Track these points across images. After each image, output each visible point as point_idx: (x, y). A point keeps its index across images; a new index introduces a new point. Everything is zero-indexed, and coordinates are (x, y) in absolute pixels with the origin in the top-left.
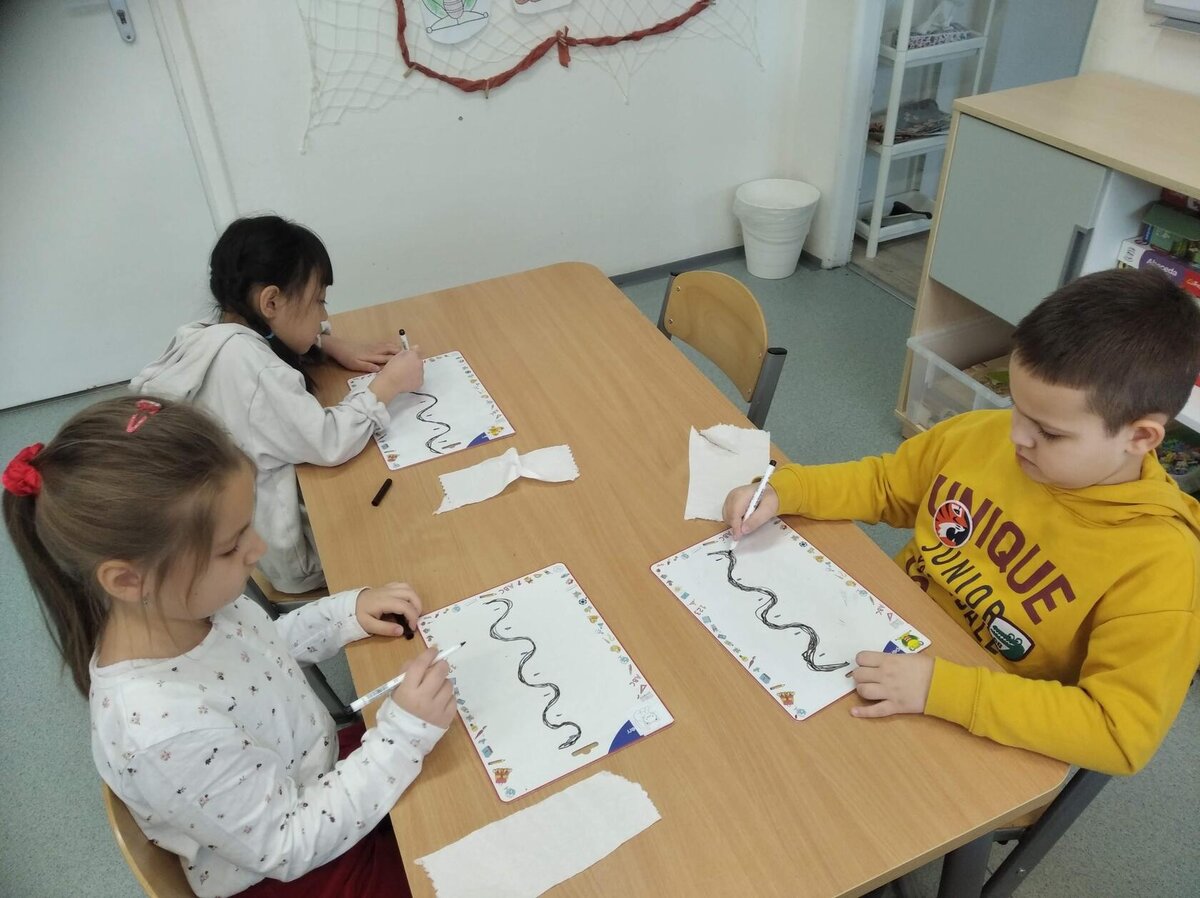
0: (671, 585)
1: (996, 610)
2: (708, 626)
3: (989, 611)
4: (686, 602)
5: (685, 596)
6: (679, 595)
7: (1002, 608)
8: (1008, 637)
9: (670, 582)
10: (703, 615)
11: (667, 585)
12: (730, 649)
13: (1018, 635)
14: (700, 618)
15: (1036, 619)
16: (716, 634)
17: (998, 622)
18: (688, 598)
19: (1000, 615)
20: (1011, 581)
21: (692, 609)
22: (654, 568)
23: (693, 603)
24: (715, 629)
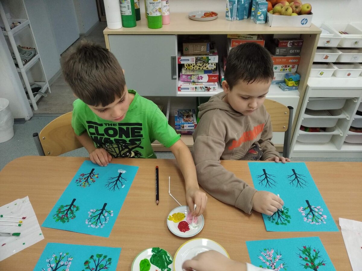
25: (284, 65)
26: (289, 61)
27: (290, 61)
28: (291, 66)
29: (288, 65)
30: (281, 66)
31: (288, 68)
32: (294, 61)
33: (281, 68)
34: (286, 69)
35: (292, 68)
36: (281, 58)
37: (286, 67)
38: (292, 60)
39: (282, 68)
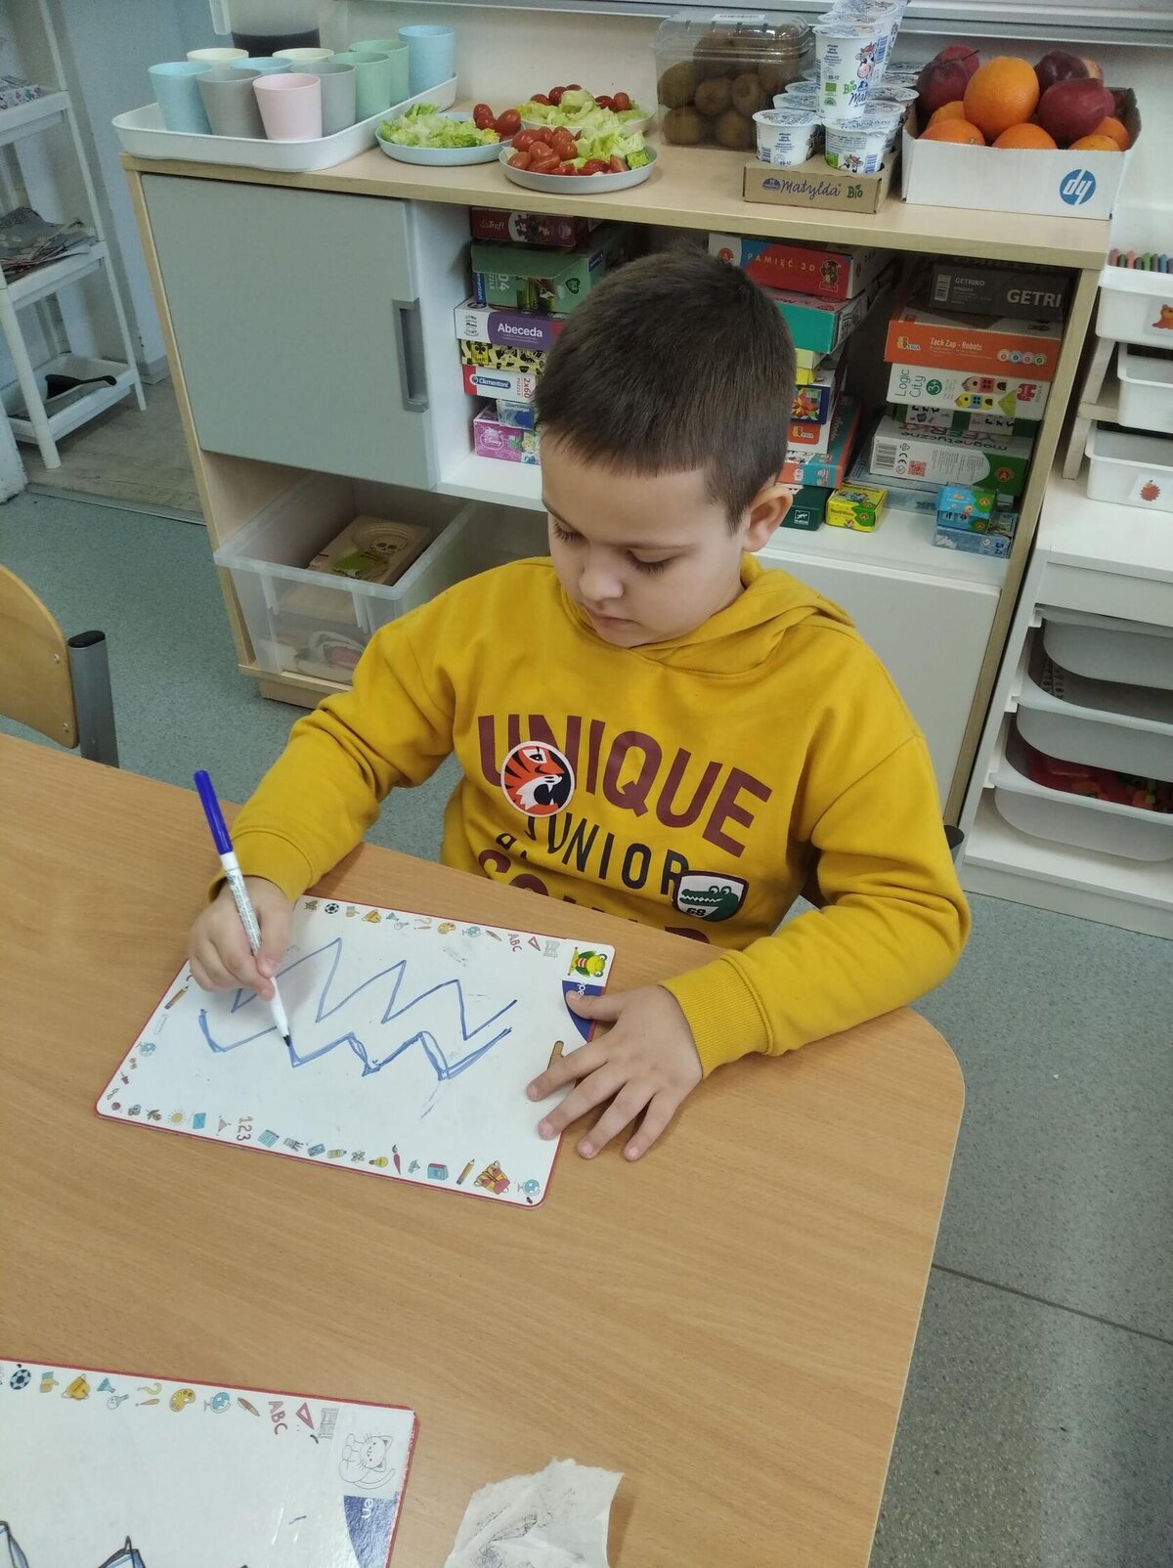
0: (158, 1117)
1: (676, 867)
2: (279, 1147)
3: (668, 874)
4: (209, 1131)
5: (200, 1120)
6: (186, 1127)
7: (682, 860)
8: (709, 894)
9: (154, 1114)
10: (256, 1133)
11: (152, 1122)
12: (345, 1161)
13: (721, 883)
14: (254, 1143)
15: (735, 848)
16: (303, 1153)
17: (687, 883)
18: (208, 1121)
19: (686, 871)
20: (668, 818)
21: (229, 1135)
22: (104, 1107)
23: (223, 1124)
24: (295, 1145)
25: (978, 376)
26: (1000, 355)
27: (1005, 355)
28: (1013, 384)
29: (998, 379)
30: (962, 376)
31: (996, 396)
32: (1028, 357)
33: (960, 392)
34: (989, 402)
35: (1020, 397)
36: (957, 337)
37: (987, 385)
38: (1016, 353)
39: (967, 389)
